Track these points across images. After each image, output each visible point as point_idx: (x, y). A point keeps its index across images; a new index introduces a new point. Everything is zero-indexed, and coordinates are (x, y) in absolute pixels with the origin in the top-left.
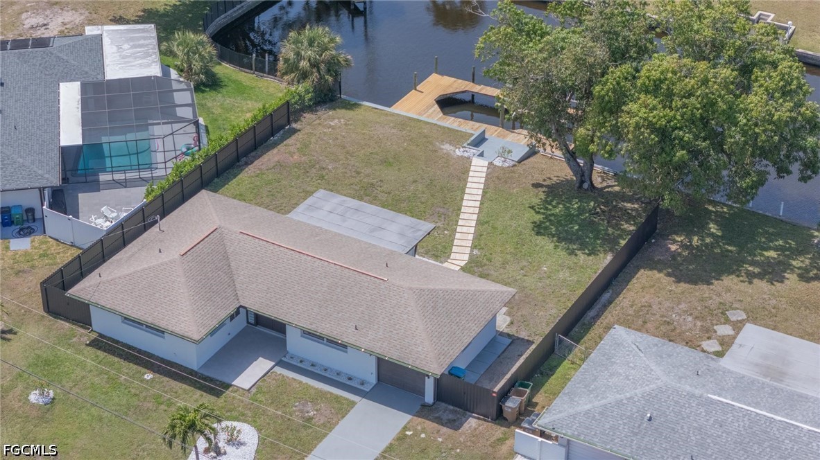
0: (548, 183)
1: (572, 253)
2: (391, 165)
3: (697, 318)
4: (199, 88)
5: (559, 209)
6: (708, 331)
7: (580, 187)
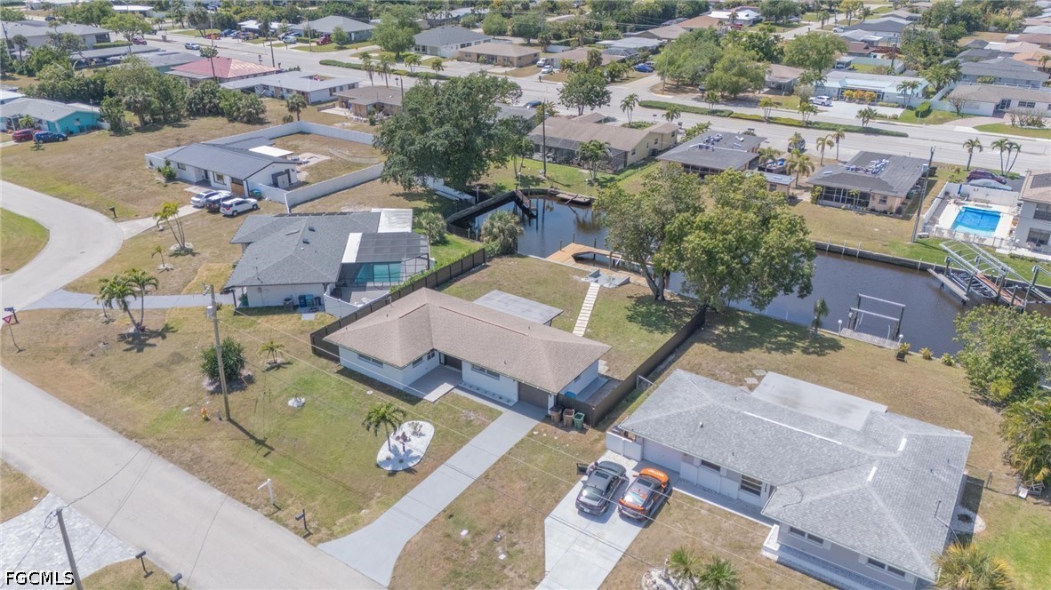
0: (638, 296)
1: (651, 332)
2: (542, 285)
3: (733, 373)
4: (435, 244)
5: (643, 309)
6: (740, 381)
7: (656, 298)
